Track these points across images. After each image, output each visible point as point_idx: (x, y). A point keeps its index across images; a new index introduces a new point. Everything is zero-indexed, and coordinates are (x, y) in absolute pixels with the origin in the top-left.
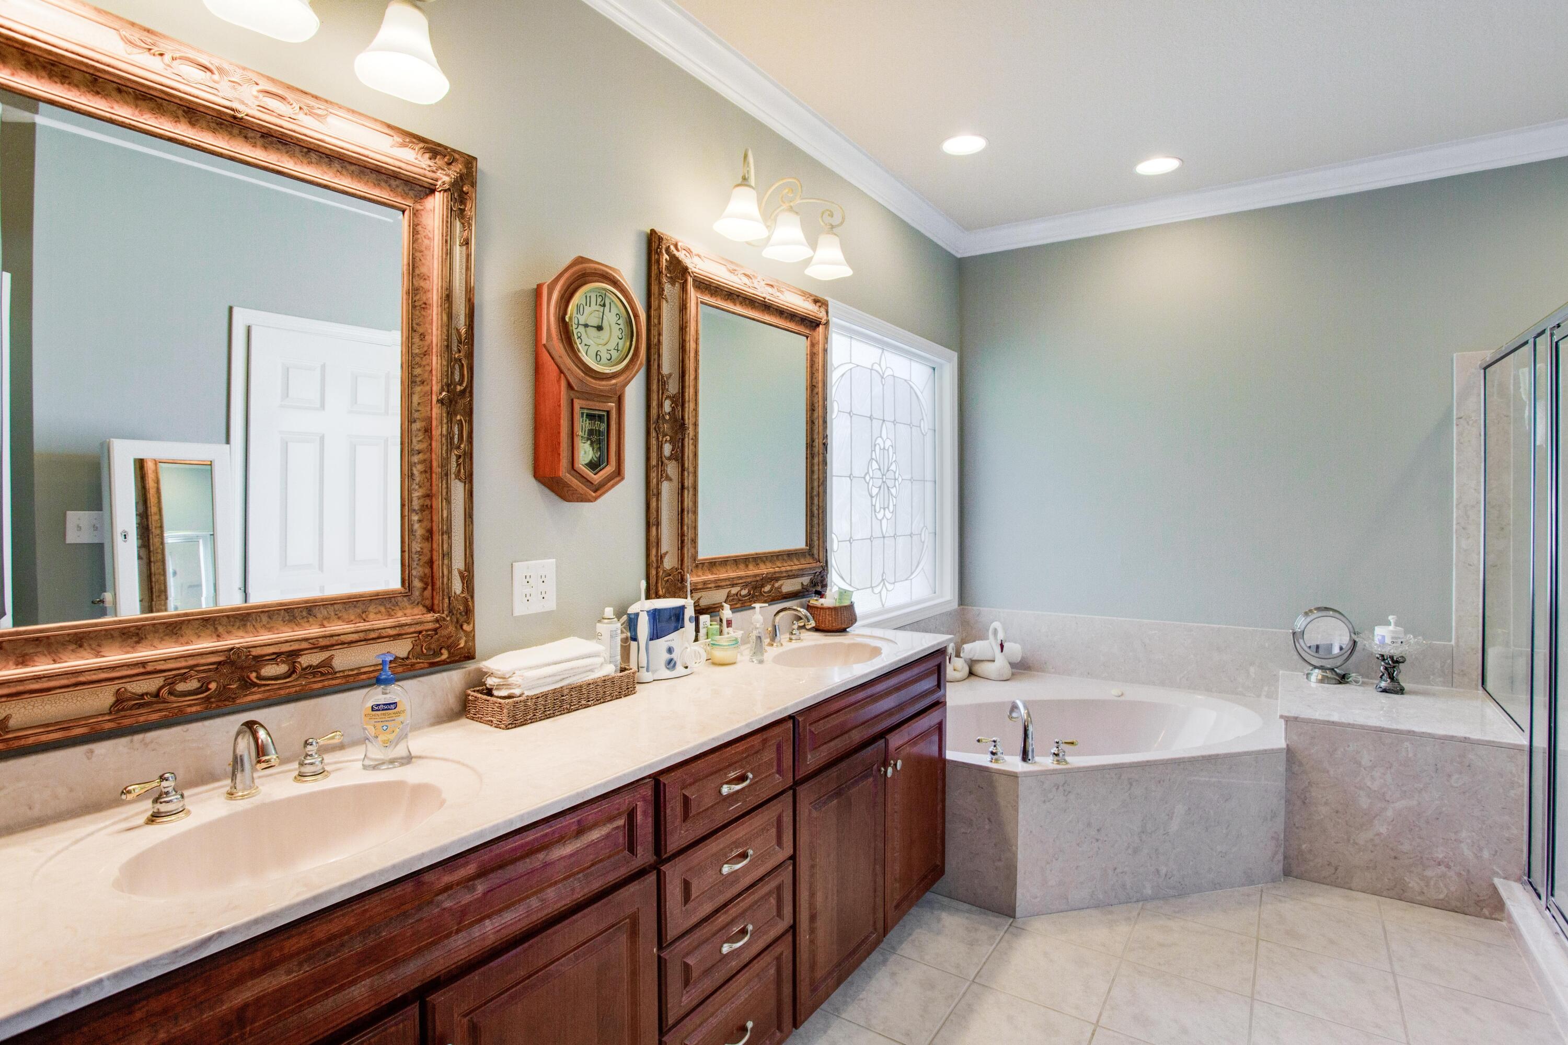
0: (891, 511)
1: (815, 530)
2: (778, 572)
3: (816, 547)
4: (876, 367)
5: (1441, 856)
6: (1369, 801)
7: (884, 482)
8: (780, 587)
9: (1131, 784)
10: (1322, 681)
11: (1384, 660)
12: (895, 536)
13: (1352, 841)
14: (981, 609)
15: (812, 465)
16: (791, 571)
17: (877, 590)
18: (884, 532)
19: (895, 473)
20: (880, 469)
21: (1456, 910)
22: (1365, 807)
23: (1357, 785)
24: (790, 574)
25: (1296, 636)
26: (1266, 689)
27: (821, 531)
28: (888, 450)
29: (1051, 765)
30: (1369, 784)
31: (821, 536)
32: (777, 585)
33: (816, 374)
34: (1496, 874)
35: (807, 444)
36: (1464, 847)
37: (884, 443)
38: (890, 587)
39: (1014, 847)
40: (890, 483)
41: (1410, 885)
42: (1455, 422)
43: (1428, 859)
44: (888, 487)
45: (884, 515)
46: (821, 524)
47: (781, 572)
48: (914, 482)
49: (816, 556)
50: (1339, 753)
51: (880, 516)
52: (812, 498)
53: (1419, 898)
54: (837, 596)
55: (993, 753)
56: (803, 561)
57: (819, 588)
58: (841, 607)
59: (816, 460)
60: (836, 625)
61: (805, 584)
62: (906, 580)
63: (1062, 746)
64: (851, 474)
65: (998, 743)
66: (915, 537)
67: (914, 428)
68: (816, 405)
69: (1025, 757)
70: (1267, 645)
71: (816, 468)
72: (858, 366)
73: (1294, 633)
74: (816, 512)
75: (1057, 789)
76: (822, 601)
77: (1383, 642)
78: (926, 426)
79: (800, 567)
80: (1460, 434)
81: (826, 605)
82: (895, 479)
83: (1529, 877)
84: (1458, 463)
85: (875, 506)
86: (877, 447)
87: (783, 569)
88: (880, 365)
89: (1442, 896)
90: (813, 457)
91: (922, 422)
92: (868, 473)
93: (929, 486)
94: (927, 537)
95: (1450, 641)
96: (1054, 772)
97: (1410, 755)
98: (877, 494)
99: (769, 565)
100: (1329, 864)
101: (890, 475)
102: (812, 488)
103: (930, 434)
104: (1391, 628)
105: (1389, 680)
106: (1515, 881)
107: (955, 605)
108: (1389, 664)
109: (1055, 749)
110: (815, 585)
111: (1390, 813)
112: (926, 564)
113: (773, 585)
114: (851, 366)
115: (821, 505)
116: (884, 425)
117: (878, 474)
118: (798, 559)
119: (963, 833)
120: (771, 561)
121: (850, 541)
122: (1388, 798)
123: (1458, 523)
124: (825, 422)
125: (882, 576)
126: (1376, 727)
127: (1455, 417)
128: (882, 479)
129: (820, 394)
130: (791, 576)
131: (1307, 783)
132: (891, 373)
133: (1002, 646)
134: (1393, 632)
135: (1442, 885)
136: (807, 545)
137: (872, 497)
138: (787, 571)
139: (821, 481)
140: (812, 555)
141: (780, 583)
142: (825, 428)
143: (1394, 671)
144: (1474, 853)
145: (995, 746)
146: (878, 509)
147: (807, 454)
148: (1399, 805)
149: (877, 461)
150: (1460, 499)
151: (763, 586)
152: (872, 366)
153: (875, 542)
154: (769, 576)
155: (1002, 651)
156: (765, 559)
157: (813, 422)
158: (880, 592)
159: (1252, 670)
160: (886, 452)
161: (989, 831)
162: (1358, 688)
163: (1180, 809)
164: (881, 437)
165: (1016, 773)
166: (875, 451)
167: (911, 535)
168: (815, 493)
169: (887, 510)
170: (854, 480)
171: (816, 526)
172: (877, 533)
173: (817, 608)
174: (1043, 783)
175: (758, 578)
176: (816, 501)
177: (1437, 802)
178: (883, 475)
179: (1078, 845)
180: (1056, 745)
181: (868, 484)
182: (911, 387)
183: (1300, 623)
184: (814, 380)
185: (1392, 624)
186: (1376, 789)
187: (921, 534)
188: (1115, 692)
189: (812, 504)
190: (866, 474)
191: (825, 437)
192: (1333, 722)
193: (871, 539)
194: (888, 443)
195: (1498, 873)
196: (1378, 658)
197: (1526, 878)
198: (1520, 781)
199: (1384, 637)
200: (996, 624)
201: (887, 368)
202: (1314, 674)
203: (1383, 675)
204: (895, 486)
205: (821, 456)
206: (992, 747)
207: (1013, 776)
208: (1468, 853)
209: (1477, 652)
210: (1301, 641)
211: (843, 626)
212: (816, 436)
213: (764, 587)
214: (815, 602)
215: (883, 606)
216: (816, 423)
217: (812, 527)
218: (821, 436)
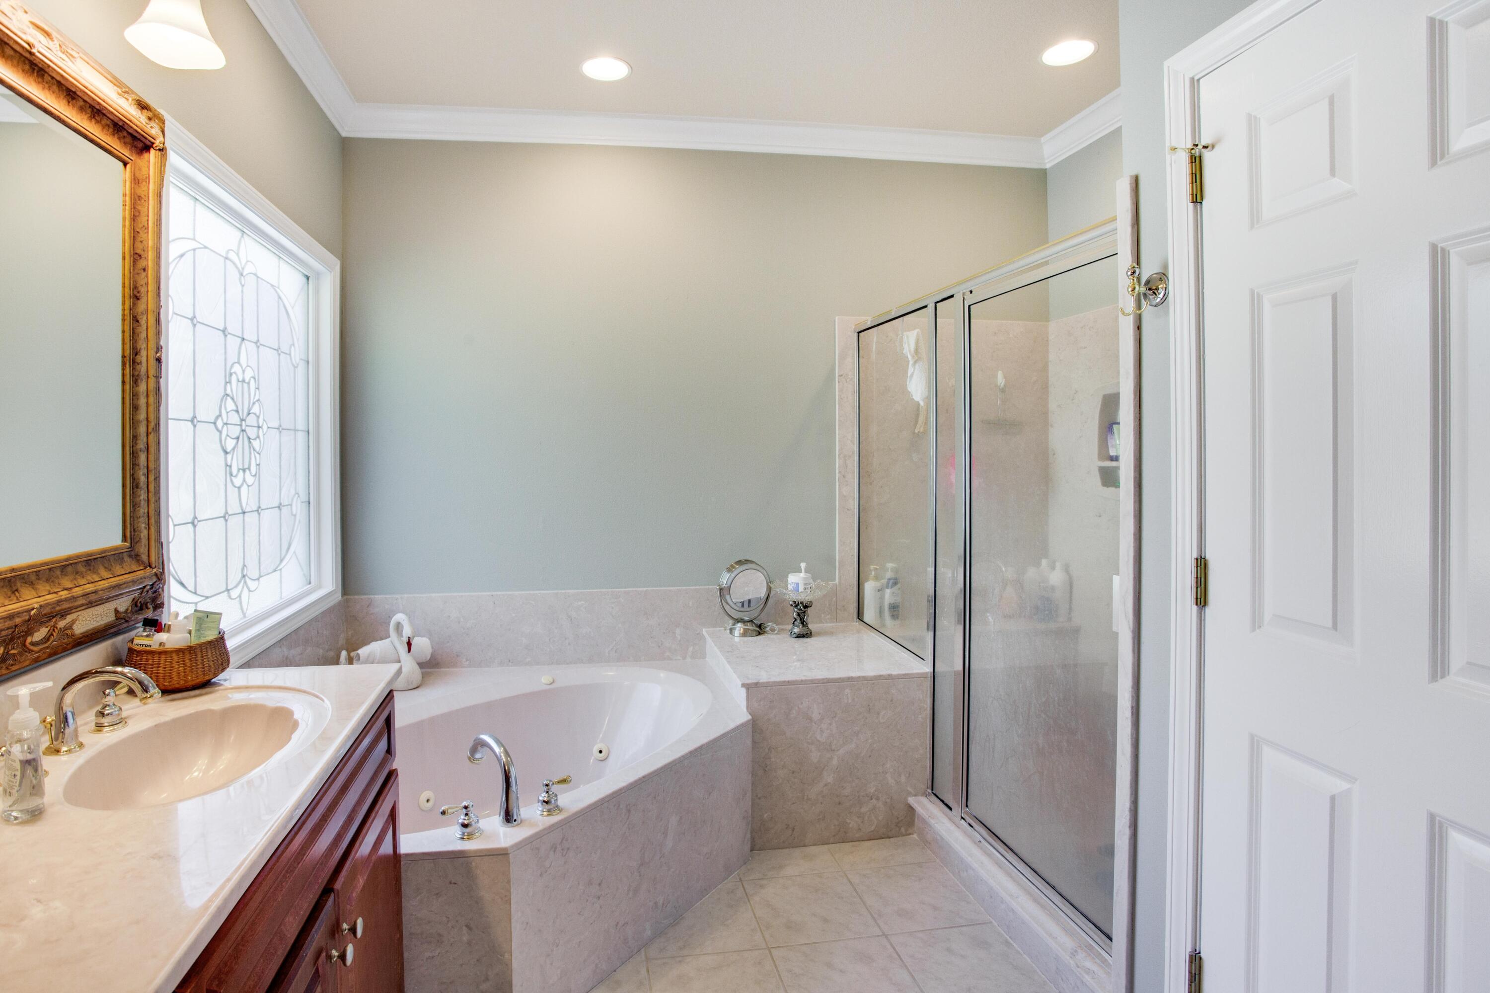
0: (254, 473)
1: (142, 510)
2: (66, 600)
3: (144, 541)
4: (232, 255)
5: (872, 790)
6: (819, 754)
7: (243, 431)
8: (70, 627)
9: (629, 811)
10: (745, 634)
11: (796, 606)
12: (258, 510)
13: (806, 798)
14: (372, 596)
15: (135, 395)
16: (96, 592)
17: (235, 593)
18: (244, 505)
19: (258, 417)
20: (237, 411)
21: (883, 836)
22: (815, 761)
23: (810, 741)
24: (93, 597)
25: (723, 592)
26: (691, 649)
27: (152, 513)
28: (249, 383)
29: (540, 818)
30: (818, 738)
31: (152, 521)
32: (62, 624)
33: (142, 235)
34: (909, 794)
35: (124, 357)
36: (888, 776)
37: (244, 371)
38: (252, 585)
39: (507, 956)
40: (252, 432)
41: (851, 826)
42: (837, 379)
43: (864, 796)
44: (249, 438)
45: (244, 480)
46: (152, 500)
47: (74, 598)
48: (283, 432)
49: (144, 557)
50: (794, 712)
51: (238, 481)
52: (134, 455)
53: (857, 835)
54: (192, 626)
55: (465, 826)
56: (118, 570)
57: (150, 614)
58: (201, 645)
59: (142, 387)
60: (191, 679)
61: (122, 609)
62: (275, 571)
63: (554, 788)
64: (195, 417)
65: (471, 809)
66: (284, 510)
67: (282, 355)
68: (143, 290)
69: (508, 817)
70: (691, 603)
71: (142, 401)
72: (205, 247)
73: (721, 590)
74: (143, 479)
75: (555, 851)
76: (163, 637)
77: (797, 589)
78: (297, 354)
79: (114, 581)
80: (841, 391)
81: (169, 646)
82: (259, 427)
83: (932, 790)
84: (840, 417)
85: (230, 467)
86: (234, 377)
87: (77, 591)
88: (238, 254)
89: (873, 828)
90: (136, 380)
91: (293, 348)
92: (220, 415)
93: (301, 436)
94: (298, 508)
95: (835, 580)
96: (551, 829)
97: (850, 701)
98: (234, 449)
99: (43, 587)
100: (788, 827)
101: (251, 420)
102: (135, 437)
103: (302, 366)
104: (802, 575)
105: (801, 626)
106: (922, 796)
107: (338, 596)
108: (801, 610)
109: (544, 794)
110: (141, 609)
111: (835, 762)
112: (298, 546)
113: (54, 626)
114: (194, 245)
115: (151, 466)
116: (243, 345)
117: (235, 419)
118: (109, 569)
119: (429, 958)
120: (47, 580)
121: (193, 523)
122: (833, 747)
123: (840, 472)
124: (158, 321)
125: (243, 570)
126: (823, 679)
127: (837, 375)
128: (241, 425)
129: (150, 272)
130: (92, 601)
131: (767, 750)
132: (254, 271)
133: (409, 644)
134: (805, 579)
135: (873, 818)
136: (124, 539)
137: (226, 453)
138: (85, 595)
139: (152, 425)
140: (136, 557)
141: (69, 618)
142: (158, 334)
143: (804, 616)
144: (895, 780)
145: (467, 814)
146: (235, 472)
147: (123, 375)
148: (841, 752)
149: (233, 399)
150: (841, 450)
151: (29, 632)
152: (228, 252)
153: (232, 521)
154: (47, 610)
155: (409, 651)
156: (33, 577)
157: (136, 320)
158: (240, 596)
159: (678, 631)
160: (245, 385)
161: (469, 943)
162: (775, 636)
163: (674, 820)
164: (238, 363)
165: (506, 849)
166: (230, 382)
167: (279, 507)
168: (141, 445)
169: (247, 471)
170: (199, 425)
171: (143, 504)
172: (234, 508)
173: (152, 653)
174: (538, 849)
175: (18, 620)
176: (143, 457)
177: (870, 741)
178: (242, 420)
179: (579, 914)
180: (545, 788)
181: (220, 432)
182: (280, 298)
183: (725, 579)
184: (138, 244)
185: (803, 571)
186: (824, 741)
187: (291, 505)
188: (545, 679)
189: (135, 465)
190: (217, 418)
191: (158, 349)
192: (788, 682)
193: (225, 517)
194: (249, 374)
195: (911, 793)
196: (791, 605)
197: (930, 791)
198: (925, 705)
199: (798, 584)
200: (399, 617)
201: (248, 261)
202: (738, 629)
203: (796, 620)
204: (258, 437)
205: (152, 381)
206: (463, 817)
207: (501, 854)
208: (891, 781)
209: (853, 587)
210: (728, 597)
211: (207, 678)
212: (142, 345)
213: (32, 634)
214: (146, 641)
215: (244, 615)
216: (143, 322)
217: (135, 505)
218: (152, 344)
